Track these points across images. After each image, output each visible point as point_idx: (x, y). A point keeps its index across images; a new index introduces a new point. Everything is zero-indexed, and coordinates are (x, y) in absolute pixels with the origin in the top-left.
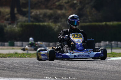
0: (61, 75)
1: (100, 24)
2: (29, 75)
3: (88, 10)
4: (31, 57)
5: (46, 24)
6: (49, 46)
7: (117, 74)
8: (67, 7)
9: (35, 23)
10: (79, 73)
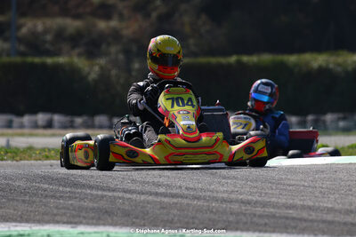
0: (106, 212)
1: (223, 60)
2: (12, 211)
3: (186, 19)
4: (18, 158)
5: (61, 60)
6: (71, 126)
7: (272, 210)
8: (125, 12)
9: (30, 59)
10: (159, 206)
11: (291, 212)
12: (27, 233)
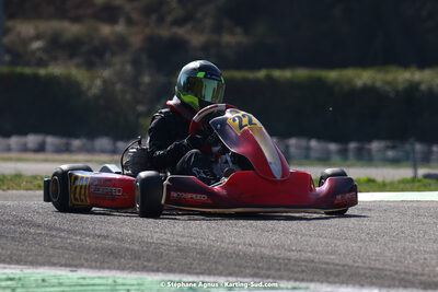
0: (112, 253)
4: (5, 187)
5: (57, 70)
6: (67, 149)
9: (19, 69)
11: (332, 257)
12: (17, 276)
